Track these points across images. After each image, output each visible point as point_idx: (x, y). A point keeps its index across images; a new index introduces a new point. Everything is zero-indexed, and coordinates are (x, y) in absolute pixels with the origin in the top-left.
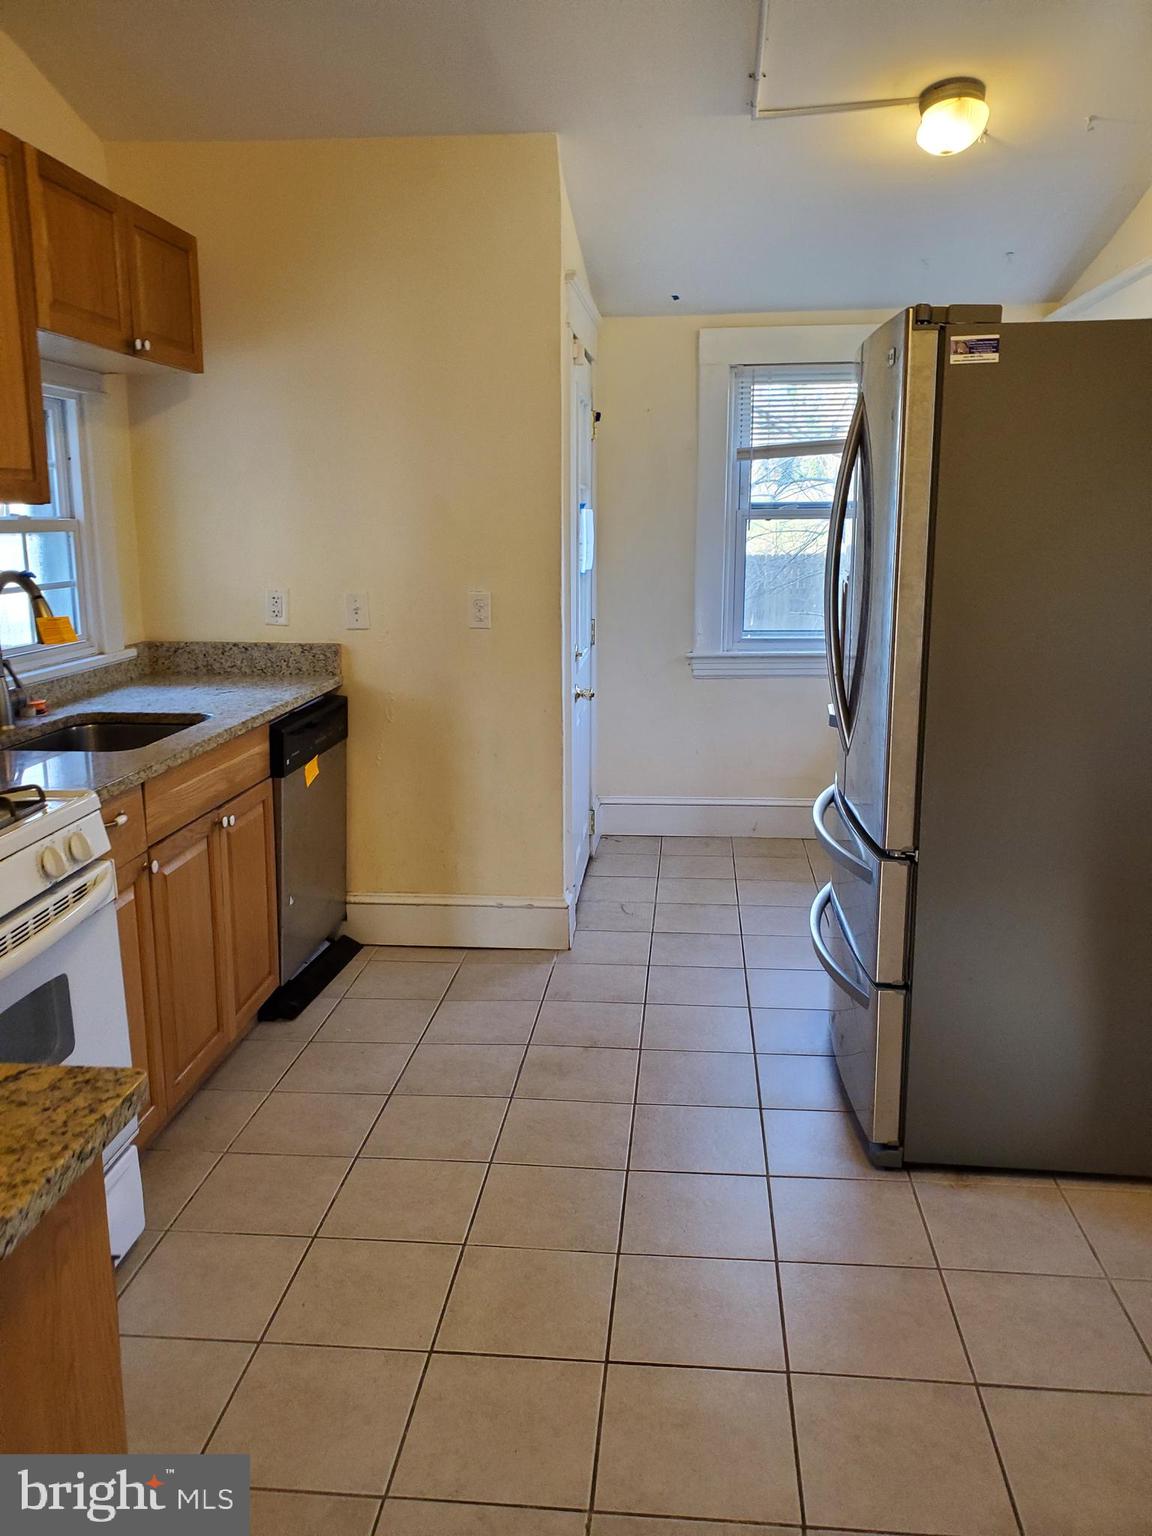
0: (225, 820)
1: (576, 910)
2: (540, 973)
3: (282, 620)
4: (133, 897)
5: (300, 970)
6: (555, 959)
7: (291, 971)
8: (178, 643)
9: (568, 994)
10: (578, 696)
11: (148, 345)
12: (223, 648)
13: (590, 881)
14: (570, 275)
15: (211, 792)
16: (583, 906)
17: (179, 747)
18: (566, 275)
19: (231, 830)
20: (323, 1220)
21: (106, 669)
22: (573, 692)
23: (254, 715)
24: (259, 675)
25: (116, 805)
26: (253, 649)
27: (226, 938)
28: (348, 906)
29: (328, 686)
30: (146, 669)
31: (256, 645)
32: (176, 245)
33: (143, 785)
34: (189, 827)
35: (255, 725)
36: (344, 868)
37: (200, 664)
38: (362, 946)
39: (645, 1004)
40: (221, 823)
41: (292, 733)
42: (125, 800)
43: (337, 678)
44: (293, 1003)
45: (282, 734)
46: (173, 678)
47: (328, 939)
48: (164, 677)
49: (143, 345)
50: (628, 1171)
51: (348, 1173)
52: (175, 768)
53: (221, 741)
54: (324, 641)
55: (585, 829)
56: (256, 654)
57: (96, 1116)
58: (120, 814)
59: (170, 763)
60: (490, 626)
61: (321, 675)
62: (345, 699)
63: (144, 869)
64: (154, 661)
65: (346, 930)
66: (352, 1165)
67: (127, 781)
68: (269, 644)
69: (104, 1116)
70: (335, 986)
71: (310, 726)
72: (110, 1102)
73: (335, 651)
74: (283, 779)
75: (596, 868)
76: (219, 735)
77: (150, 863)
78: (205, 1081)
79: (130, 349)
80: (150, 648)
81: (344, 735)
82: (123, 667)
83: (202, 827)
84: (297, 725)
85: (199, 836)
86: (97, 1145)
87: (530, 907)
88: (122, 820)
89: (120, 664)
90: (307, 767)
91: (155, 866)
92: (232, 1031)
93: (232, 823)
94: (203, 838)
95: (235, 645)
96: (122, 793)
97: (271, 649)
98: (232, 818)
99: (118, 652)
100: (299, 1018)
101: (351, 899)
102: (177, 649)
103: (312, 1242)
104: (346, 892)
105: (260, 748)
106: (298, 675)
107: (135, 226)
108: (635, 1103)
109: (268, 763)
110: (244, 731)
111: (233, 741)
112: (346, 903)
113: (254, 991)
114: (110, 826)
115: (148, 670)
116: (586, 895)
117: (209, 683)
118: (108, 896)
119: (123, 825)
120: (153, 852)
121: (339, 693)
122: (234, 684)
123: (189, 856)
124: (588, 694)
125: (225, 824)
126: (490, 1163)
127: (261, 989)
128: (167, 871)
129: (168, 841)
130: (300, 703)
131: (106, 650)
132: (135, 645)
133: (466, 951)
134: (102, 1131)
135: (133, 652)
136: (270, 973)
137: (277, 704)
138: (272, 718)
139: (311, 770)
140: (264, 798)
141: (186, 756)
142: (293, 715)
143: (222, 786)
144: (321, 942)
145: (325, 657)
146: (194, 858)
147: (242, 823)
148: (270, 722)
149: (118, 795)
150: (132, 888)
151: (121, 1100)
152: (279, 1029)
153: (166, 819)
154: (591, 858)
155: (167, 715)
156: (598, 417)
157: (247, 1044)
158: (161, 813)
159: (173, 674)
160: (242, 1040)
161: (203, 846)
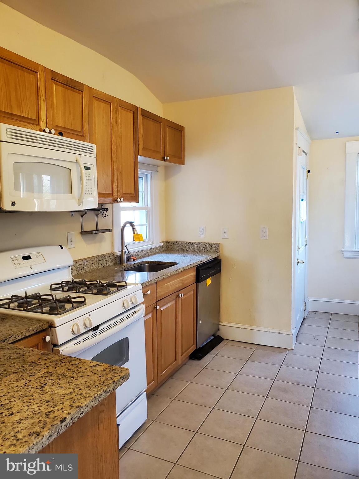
0: (180, 295)
1: (297, 336)
2: (282, 356)
3: (203, 236)
4: (151, 316)
5: (203, 345)
6: (287, 352)
7: (201, 344)
8: (174, 242)
9: (291, 364)
10: (298, 262)
11: (168, 158)
12: (186, 244)
13: (303, 326)
14: (297, 129)
15: (177, 286)
16: (300, 335)
17: (168, 272)
18: (296, 129)
19: (182, 298)
20: (200, 427)
21: (154, 249)
22: (297, 261)
23: (191, 264)
24: (196, 252)
25: (147, 288)
26: (194, 244)
27: (179, 331)
28: (220, 326)
29: (215, 256)
30: (165, 249)
31: (195, 243)
32: (178, 130)
33: (156, 282)
34: (169, 296)
35: (191, 267)
36: (219, 313)
37: (180, 248)
38: (224, 339)
39: (319, 372)
40: (179, 296)
41: (203, 270)
42: (150, 287)
43: (218, 254)
44: (200, 355)
45: (199, 270)
46: (172, 251)
47: (213, 335)
48: (170, 251)
49: (167, 158)
50: (306, 431)
51: (210, 413)
52: (165, 278)
53: (180, 271)
54: (215, 242)
55: (302, 308)
56: (195, 245)
57: (112, 381)
58: (149, 291)
59: (164, 277)
60: (267, 239)
61: (213, 252)
62: (221, 260)
63: (155, 308)
64: (168, 247)
65: (218, 334)
66: (211, 411)
67: (151, 281)
68: (199, 243)
69: (114, 381)
70: (214, 351)
71: (209, 268)
72: (117, 377)
73: (218, 245)
74: (199, 284)
75: (306, 321)
76: (180, 269)
77: (157, 306)
78: (171, 376)
79: (163, 159)
80: (167, 243)
81: (220, 271)
82: (159, 248)
83: (174, 296)
84: (205, 267)
85: (172, 299)
86: (111, 389)
87: (280, 333)
88: (149, 293)
89: (158, 247)
90: (207, 280)
91: (158, 307)
92: (180, 361)
93: (182, 296)
94: (173, 300)
95: (190, 243)
96: (150, 285)
97: (200, 244)
98: (183, 295)
99: (158, 243)
100: (202, 360)
101: (221, 323)
102: (174, 243)
103: (196, 434)
104: (219, 321)
105: (193, 274)
106: (207, 252)
107: (167, 126)
108: (311, 407)
109: (195, 278)
110: (187, 268)
111: (184, 271)
112: (219, 325)
113: (188, 349)
114: (145, 295)
115: (166, 249)
116: (301, 331)
117: (181, 254)
118: (142, 315)
119: (149, 294)
120: (158, 303)
121: (219, 258)
122: (189, 254)
123: (169, 305)
124: (302, 262)
125: (180, 296)
126: (257, 419)
127: (190, 349)
128: (162, 309)
129: (163, 300)
130: (206, 261)
131: (154, 243)
132: (163, 242)
133: (257, 346)
134: (113, 385)
135: (162, 244)
136: (193, 344)
137: (198, 261)
138: (197, 265)
139: (209, 281)
140: (193, 289)
141: (169, 275)
142: (204, 264)
143: (181, 284)
144: (210, 336)
145: (216, 247)
146: (170, 306)
147: (186, 296)
148: (196, 266)
149: (148, 285)
150: (151, 313)
151: (120, 377)
152: (195, 362)
153: (162, 293)
154: (304, 318)
155: (167, 262)
156: (309, 172)
157: (185, 366)
158: (161, 292)
159: (173, 250)
160: (184, 364)
161: (173, 302)
